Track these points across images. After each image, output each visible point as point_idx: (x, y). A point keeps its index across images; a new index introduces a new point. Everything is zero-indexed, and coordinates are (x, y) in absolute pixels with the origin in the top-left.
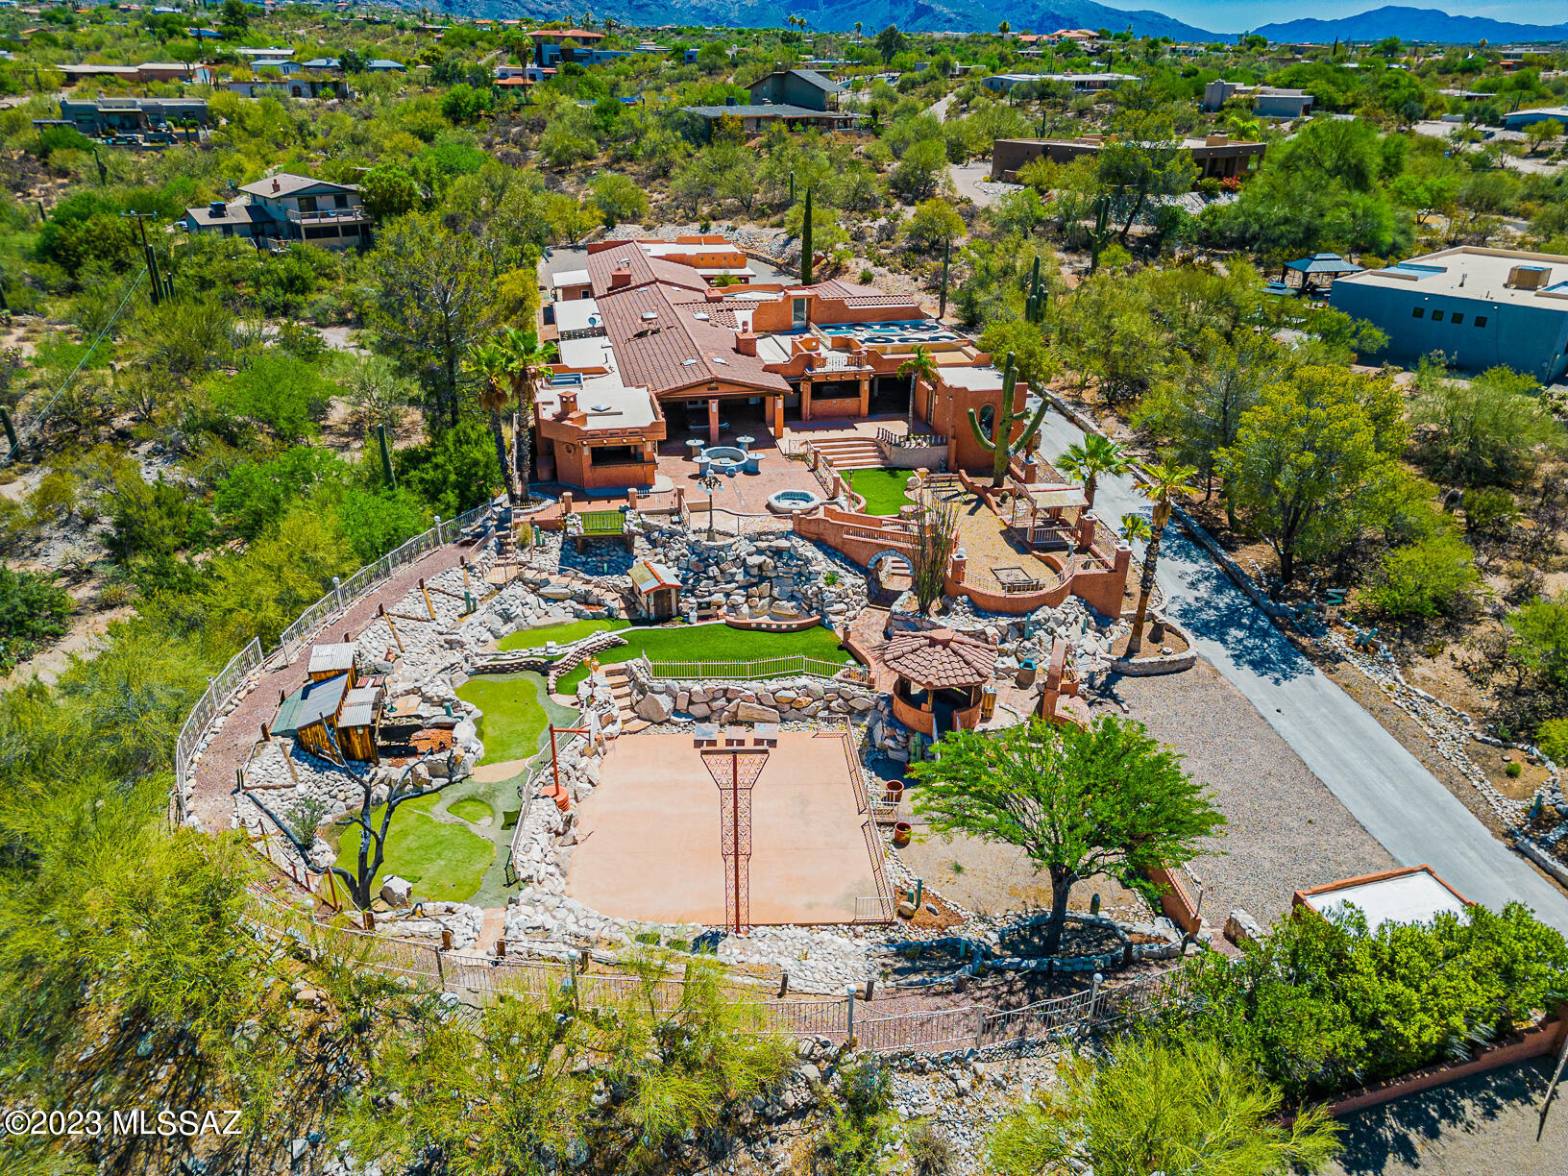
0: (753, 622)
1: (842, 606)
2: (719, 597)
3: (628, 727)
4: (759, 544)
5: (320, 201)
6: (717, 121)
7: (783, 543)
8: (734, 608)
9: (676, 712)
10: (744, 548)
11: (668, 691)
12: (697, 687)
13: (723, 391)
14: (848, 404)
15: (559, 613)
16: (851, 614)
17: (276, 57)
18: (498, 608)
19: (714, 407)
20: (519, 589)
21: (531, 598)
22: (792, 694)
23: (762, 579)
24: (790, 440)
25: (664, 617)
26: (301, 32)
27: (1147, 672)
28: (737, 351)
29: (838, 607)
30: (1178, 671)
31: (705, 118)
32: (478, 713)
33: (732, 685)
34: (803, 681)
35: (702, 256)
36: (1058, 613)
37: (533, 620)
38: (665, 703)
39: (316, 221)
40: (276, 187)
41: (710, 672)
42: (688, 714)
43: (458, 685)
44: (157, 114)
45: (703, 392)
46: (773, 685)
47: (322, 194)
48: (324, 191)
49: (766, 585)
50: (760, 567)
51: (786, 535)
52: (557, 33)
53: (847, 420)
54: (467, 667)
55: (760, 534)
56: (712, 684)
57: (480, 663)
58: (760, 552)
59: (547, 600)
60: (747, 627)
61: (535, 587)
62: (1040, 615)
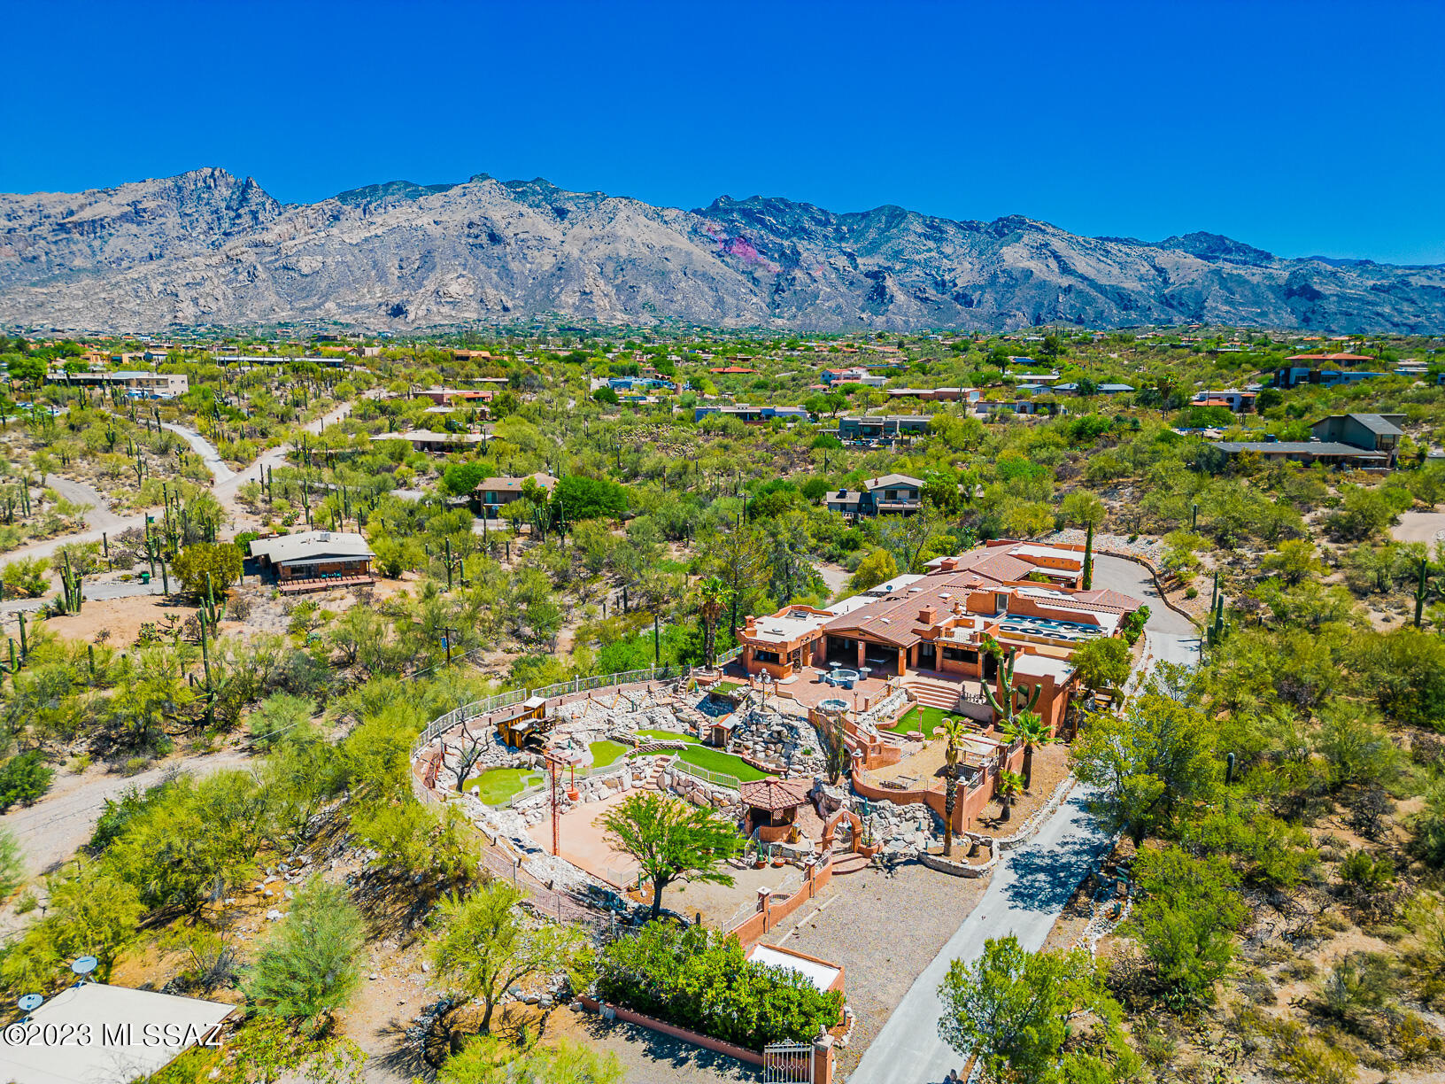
2: (750, 744)
3: (647, 786)
4: (786, 721)
5: (899, 494)
7: (795, 723)
8: (755, 752)
10: (777, 719)
12: (683, 777)
13: (867, 637)
14: (969, 667)
15: (679, 728)
19: (861, 646)
24: (909, 678)
25: (719, 744)
27: (938, 868)
28: (919, 618)
29: (797, 767)
30: (961, 876)
31: (1222, 452)
32: (588, 753)
33: (697, 781)
34: (730, 792)
35: (1045, 559)
36: (898, 809)
37: (664, 727)
40: (876, 483)
43: (598, 741)
44: (891, 426)
47: (901, 489)
48: (903, 486)
50: (779, 733)
54: (607, 734)
55: (789, 715)
58: (783, 725)
59: (678, 719)
60: (756, 767)
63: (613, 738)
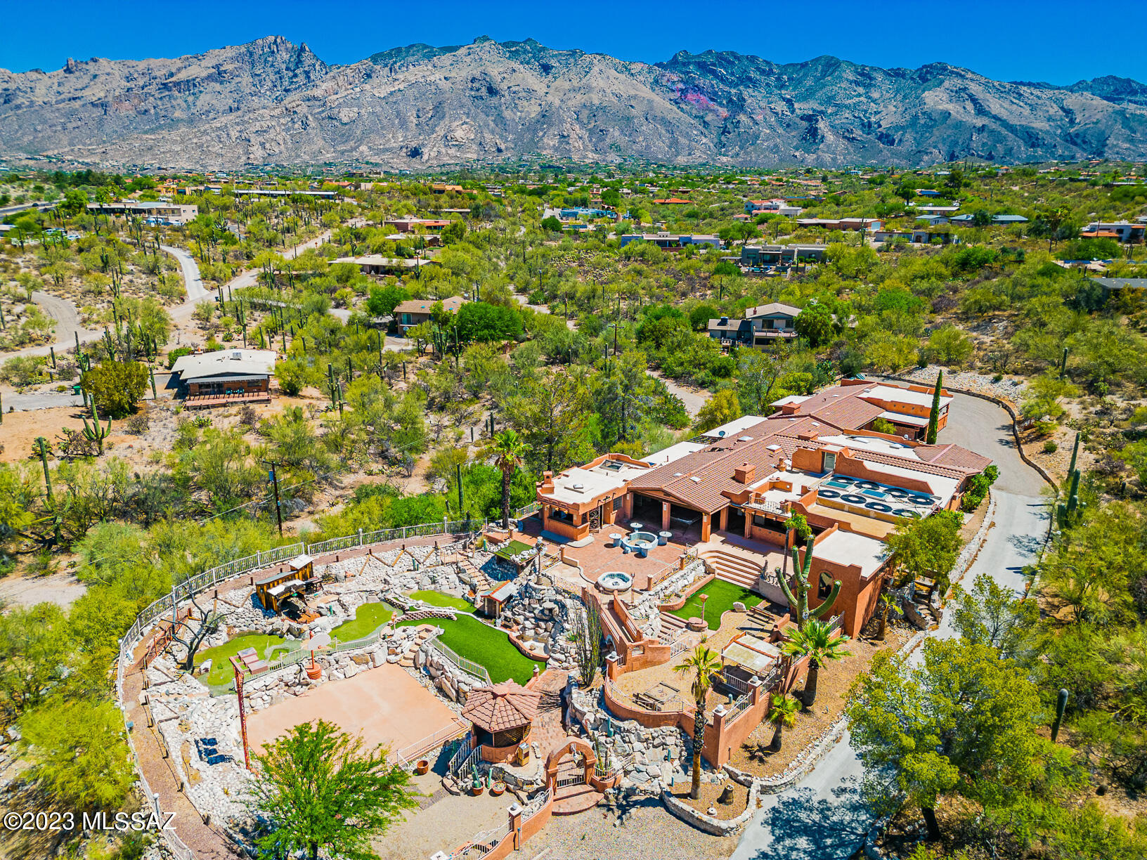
1: (562, 657)
2: (520, 619)
3: (403, 662)
4: (558, 596)
5: (776, 323)
7: (567, 602)
8: (524, 629)
9: (425, 667)
10: (550, 594)
12: (435, 658)
15: (457, 591)
16: (565, 665)
17: (931, 212)
18: (431, 574)
19: (665, 507)
20: (450, 570)
21: (453, 577)
25: (491, 616)
28: (733, 478)
29: (558, 656)
30: (704, 831)
32: (353, 617)
33: (448, 666)
40: (755, 312)
42: (428, 671)
43: (370, 602)
44: (788, 255)
46: (464, 677)
47: (778, 318)
48: (780, 316)
49: (550, 624)
50: (551, 610)
51: (575, 598)
54: (381, 595)
59: (461, 580)
61: (460, 571)
63: (386, 600)
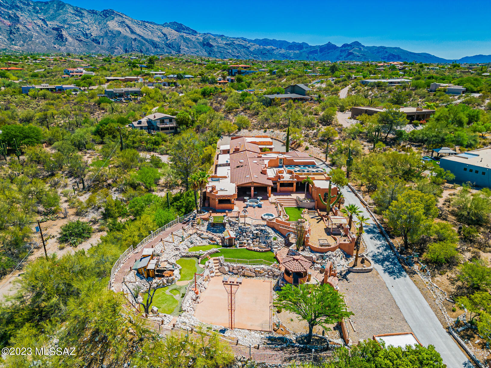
0: (253, 248)
1: (277, 246)
3: (217, 274)
4: (257, 228)
5: (165, 121)
6: (273, 99)
7: (263, 228)
8: (249, 244)
9: (229, 271)
11: (228, 266)
12: (235, 265)
13: (255, 185)
14: (290, 188)
16: (279, 248)
17: (160, 74)
18: (190, 240)
19: (252, 189)
20: (196, 236)
21: (198, 238)
22: (259, 269)
23: (257, 237)
24: (273, 198)
25: (230, 245)
26: (169, 65)
27: (358, 272)
28: (261, 173)
29: (275, 246)
30: (367, 272)
31: (270, 99)
32: (181, 267)
33: (244, 266)
34: (262, 266)
35: (260, 142)
36: (334, 253)
37: (198, 244)
38: (227, 269)
39: (164, 126)
40: (155, 117)
41: (239, 262)
42: (232, 272)
43: (177, 260)
44: (127, 93)
45: (250, 185)
46: (254, 267)
47: (166, 119)
48: (166, 118)
49: (258, 239)
50: (257, 234)
51: (264, 226)
52: (237, 66)
53: (289, 193)
54: (180, 255)
55: (257, 225)
56: (239, 265)
57: (183, 254)
58: (257, 230)
59: (202, 239)
60: (251, 250)
61: (200, 235)
62: (328, 254)
63: (183, 257)
